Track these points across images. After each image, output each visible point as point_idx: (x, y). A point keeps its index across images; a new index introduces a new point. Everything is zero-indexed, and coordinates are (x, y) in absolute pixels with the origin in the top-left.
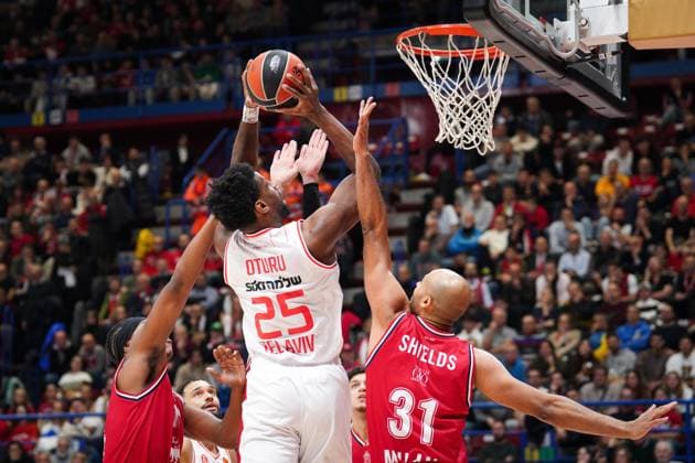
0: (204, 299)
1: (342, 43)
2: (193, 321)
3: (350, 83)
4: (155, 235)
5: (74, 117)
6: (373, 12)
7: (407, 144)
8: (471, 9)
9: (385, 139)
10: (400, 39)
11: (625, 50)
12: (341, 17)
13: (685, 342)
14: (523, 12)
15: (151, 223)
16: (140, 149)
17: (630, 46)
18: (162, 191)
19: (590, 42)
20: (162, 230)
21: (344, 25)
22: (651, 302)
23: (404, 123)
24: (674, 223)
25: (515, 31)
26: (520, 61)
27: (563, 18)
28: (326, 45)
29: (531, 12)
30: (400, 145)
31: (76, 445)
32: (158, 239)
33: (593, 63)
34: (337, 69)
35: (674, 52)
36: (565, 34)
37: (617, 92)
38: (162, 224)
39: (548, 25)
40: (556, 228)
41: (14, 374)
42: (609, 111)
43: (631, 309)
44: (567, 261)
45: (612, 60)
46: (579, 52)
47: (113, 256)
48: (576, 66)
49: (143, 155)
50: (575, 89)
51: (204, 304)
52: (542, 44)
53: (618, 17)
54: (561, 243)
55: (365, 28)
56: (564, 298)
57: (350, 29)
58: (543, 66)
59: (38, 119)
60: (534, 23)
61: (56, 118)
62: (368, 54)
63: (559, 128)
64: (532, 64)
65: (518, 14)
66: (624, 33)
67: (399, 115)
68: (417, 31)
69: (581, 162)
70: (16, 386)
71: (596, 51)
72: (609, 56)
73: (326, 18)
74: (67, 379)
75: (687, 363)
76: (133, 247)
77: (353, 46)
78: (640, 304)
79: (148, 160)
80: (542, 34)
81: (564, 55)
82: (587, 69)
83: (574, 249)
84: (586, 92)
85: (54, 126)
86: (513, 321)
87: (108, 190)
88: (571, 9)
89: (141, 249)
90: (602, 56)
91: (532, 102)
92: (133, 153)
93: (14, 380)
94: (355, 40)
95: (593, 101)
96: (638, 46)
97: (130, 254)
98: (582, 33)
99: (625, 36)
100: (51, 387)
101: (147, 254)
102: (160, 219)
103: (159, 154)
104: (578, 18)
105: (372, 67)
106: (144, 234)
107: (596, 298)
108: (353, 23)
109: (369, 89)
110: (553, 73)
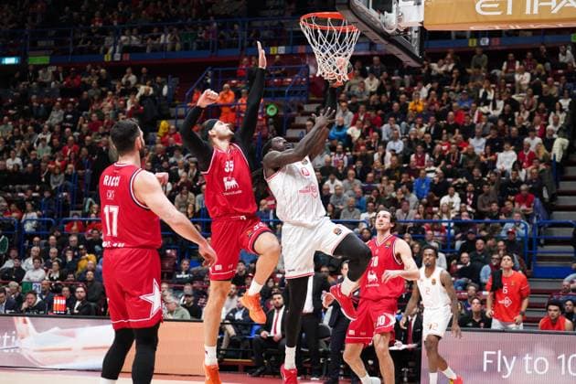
1: (276, 23)
3: (279, 45)
4: (170, 124)
5: (127, 57)
6: (293, 6)
7: (308, 79)
8: (340, 4)
9: (297, 76)
10: (302, 18)
11: (422, 30)
12: (275, 8)
13: (452, 189)
14: (368, 7)
15: (167, 117)
16: (161, 77)
17: (425, 30)
18: (174, 100)
19: (404, 25)
20: (173, 121)
21: (277, 13)
22: (433, 168)
23: (307, 67)
24: (447, 126)
25: (363, 17)
26: (367, 34)
27: (390, 11)
28: (267, 23)
29: (373, 8)
30: (304, 79)
32: (172, 126)
33: (405, 37)
34: (272, 37)
35: (449, 32)
36: (391, 21)
37: (417, 53)
38: (173, 118)
39: (381, 15)
40: (385, 128)
41: (90, 197)
42: (413, 64)
43: (422, 172)
44: (391, 145)
45: (415, 36)
46: (397, 30)
48: (397, 39)
49: (164, 80)
50: (394, 50)
52: (378, 25)
53: (419, 12)
54: (388, 136)
55: (288, 14)
56: (388, 165)
57: (280, 15)
58: (378, 37)
59: (107, 58)
60: (374, 13)
61: (117, 57)
62: (289, 29)
63: (391, 74)
64: (372, 35)
65: (366, 9)
66: (422, 20)
67: (304, 63)
68: (311, 15)
69: (401, 93)
70: (91, 203)
71: (407, 30)
72: (413, 32)
73: (268, 8)
75: (451, 200)
76: (157, 131)
77: (282, 24)
78: (427, 169)
79: (167, 83)
80: (378, 19)
81: (389, 32)
82: (401, 39)
83: (395, 139)
84: (400, 52)
85: (117, 62)
86: (362, 177)
87: (143, 97)
88: (394, 6)
89: (161, 131)
90: (409, 33)
91: (375, 58)
92: (159, 79)
93: (90, 199)
94: (283, 21)
95: (404, 58)
96: (429, 28)
97: (155, 134)
98: (399, 20)
99: (422, 23)
101: (165, 134)
102: (172, 115)
103: (173, 79)
104: (398, 11)
105: (292, 37)
106: (163, 123)
107: (405, 165)
108: (282, 12)
109: (289, 48)
110: (383, 41)
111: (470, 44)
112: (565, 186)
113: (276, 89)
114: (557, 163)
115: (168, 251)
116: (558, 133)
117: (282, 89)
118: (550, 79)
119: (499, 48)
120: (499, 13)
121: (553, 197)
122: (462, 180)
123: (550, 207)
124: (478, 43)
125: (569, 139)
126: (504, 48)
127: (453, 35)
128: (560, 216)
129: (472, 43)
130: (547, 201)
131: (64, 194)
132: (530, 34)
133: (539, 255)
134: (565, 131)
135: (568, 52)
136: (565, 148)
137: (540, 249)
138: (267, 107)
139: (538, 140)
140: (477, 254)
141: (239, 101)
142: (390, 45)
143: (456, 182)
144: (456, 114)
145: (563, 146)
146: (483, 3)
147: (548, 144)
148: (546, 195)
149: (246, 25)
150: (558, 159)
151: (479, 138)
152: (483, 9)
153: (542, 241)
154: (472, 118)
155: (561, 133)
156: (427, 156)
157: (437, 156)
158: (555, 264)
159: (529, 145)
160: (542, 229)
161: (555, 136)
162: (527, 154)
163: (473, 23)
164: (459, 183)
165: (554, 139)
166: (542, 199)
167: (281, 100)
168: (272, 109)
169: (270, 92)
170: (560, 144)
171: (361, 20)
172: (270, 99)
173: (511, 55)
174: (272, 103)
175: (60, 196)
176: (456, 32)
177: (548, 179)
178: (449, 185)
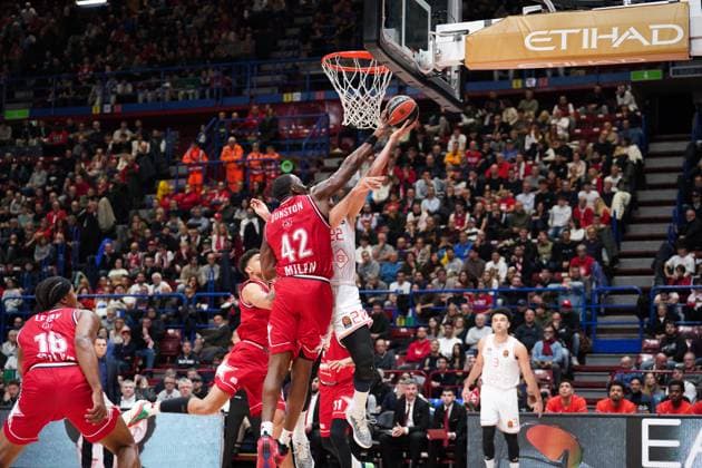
0: (200, 225)
1: (289, 66)
2: (193, 239)
3: (293, 91)
4: (169, 184)
5: (119, 108)
6: (309, 46)
7: (329, 130)
8: (368, 41)
9: (315, 126)
10: (324, 59)
11: (463, 69)
12: (288, 49)
14: (401, 45)
15: (167, 177)
16: (159, 130)
17: (467, 69)
18: (174, 157)
19: (442, 64)
20: (174, 181)
21: (291, 53)
22: (474, 230)
23: (327, 115)
24: (490, 181)
25: (396, 56)
26: (398, 75)
27: (426, 49)
28: (278, 66)
29: (406, 45)
30: (324, 130)
31: (118, 314)
32: (172, 187)
33: (444, 78)
34: (285, 82)
35: (491, 72)
36: (427, 59)
37: (457, 96)
38: (173, 178)
39: (416, 53)
40: (419, 184)
41: (80, 270)
42: (453, 108)
43: (462, 234)
44: (425, 203)
45: (455, 76)
46: (434, 70)
47: (143, 197)
48: (432, 79)
49: (162, 133)
50: (432, 94)
51: (200, 228)
52: (413, 65)
53: (459, 48)
54: (422, 193)
55: (304, 56)
56: (422, 226)
57: (294, 57)
58: (413, 79)
59: (96, 110)
60: (407, 51)
61: (107, 109)
62: (305, 73)
63: (424, 122)
64: (406, 77)
65: (398, 46)
66: (462, 59)
67: (324, 112)
68: (335, 55)
69: (436, 143)
70: (81, 277)
71: (445, 70)
72: (453, 73)
73: (279, 49)
74: (113, 273)
75: (495, 267)
76: (155, 192)
77: (297, 68)
78: (468, 231)
79: (165, 137)
80: (412, 58)
81: (426, 72)
82: (439, 81)
83: (429, 196)
84: (437, 95)
85: (107, 114)
86: (392, 240)
87: (140, 155)
88: (430, 43)
89: (160, 193)
90: (448, 73)
92: (155, 132)
93: (80, 273)
94: (297, 63)
95: (442, 101)
96: (471, 67)
97: (153, 196)
98: (437, 58)
99: (463, 61)
100: (103, 278)
101: (164, 196)
102: (172, 174)
103: (173, 133)
104: (435, 49)
105: (308, 81)
106: (162, 184)
107: (443, 227)
108: (296, 53)
109: (306, 95)
110: (419, 83)
111: (514, 86)
112: (627, 247)
113: (292, 142)
114: (618, 221)
115: (171, 331)
116: (618, 186)
117: (299, 142)
118: (607, 124)
119: (548, 89)
120: (552, 48)
121: (614, 260)
122: (509, 242)
123: (611, 272)
124: (524, 84)
125: (630, 193)
126: (553, 89)
127: (496, 75)
128: (622, 282)
129: (517, 84)
130: (607, 264)
131: (50, 267)
132: (582, 72)
133: (599, 326)
134: (626, 183)
135: (628, 93)
136: (627, 203)
137: (600, 319)
138: (281, 162)
139: (595, 194)
140: (527, 327)
141: (250, 157)
142: (426, 88)
143: (501, 245)
144: (500, 167)
145: (624, 200)
146: (533, 37)
147: (607, 198)
148: (605, 258)
149: (256, 69)
150: (619, 216)
151: (527, 193)
152: (533, 44)
153: (602, 310)
154: (518, 171)
155: (622, 186)
156: (468, 215)
157: (478, 216)
158: (618, 337)
159: (585, 201)
160: (603, 296)
161: (614, 189)
162: (583, 211)
163: (521, 60)
164: (506, 246)
165: (614, 193)
166: (601, 262)
167: (297, 155)
168: (287, 165)
169: (285, 146)
170: (620, 198)
171: (392, 59)
172: (284, 154)
173: (563, 98)
174: (287, 158)
175: (45, 270)
176: (499, 71)
177: (608, 239)
178: (493, 248)
